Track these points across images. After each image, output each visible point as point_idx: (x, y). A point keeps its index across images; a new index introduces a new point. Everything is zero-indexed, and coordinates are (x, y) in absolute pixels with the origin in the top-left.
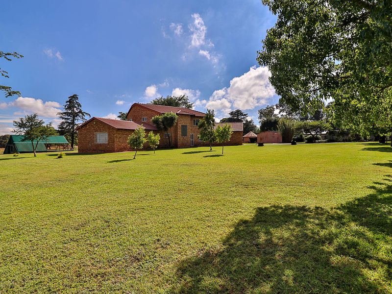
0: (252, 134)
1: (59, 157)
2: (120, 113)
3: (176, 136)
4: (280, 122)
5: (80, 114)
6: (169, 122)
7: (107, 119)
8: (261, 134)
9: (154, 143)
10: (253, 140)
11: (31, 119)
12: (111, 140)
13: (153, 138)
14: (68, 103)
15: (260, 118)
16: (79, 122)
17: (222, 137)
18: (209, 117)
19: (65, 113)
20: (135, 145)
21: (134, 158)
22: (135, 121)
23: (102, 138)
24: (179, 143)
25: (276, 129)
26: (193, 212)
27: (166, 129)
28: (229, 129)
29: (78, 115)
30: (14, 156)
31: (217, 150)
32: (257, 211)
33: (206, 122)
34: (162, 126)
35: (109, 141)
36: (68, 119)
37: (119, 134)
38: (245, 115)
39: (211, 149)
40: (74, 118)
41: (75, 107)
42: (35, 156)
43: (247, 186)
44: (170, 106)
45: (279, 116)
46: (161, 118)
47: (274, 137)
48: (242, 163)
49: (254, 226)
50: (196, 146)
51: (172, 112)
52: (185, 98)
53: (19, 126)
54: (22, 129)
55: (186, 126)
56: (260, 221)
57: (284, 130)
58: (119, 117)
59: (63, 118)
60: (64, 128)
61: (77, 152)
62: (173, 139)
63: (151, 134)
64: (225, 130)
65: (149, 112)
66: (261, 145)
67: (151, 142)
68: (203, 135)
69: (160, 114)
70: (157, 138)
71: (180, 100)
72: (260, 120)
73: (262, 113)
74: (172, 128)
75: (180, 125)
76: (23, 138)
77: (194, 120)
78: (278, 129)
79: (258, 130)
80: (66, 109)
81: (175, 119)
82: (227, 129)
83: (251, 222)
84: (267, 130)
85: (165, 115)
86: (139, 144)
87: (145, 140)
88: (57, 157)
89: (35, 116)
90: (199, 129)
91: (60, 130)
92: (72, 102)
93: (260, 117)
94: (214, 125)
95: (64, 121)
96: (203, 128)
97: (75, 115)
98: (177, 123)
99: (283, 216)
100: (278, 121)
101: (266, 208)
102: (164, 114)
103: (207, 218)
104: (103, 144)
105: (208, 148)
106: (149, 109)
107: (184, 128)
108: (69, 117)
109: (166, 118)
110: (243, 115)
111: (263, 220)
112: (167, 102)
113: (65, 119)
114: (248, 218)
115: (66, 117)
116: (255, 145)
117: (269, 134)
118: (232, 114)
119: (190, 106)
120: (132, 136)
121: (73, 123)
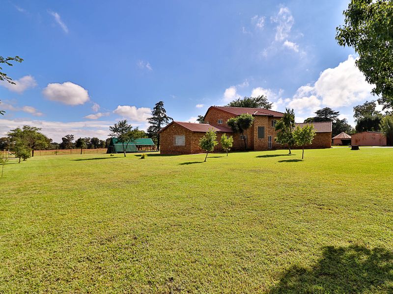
0: (345, 136)
1: (142, 158)
2: (199, 116)
3: (252, 138)
4: (384, 120)
5: (165, 119)
6: (245, 124)
7: (185, 123)
8: (356, 135)
9: (227, 145)
10: (345, 142)
11: (122, 124)
12: (188, 142)
13: (225, 140)
14: (155, 110)
15: (356, 117)
16: (163, 126)
17: (302, 139)
18: (288, 118)
19: (153, 118)
20: (206, 148)
21: (205, 161)
22: (211, 124)
23: (180, 141)
24: (256, 145)
25: (377, 129)
26: (233, 240)
27: (241, 131)
28: (310, 130)
29: (163, 120)
30: (111, 155)
31: (297, 153)
32: (324, 254)
33: (284, 123)
34: (237, 128)
35: (185, 143)
36: (155, 123)
37: (195, 136)
38: (335, 113)
39: (290, 153)
40: (160, 122)
41: (161, 112)
42: (125, 156)
43: (320, 207)
44: (248, 107)
45: (383, 113)
46: (236, 120)
47: (375, 138)
48: (324, 172)
49: (314, 282)
50: (274, 148)
51: (248, 113)
52: (263, 98)
53: (113, 131)
54: (116, 133)
55: (263, 128)
56: (325, 274)
57: (388, 129)
58: (198, 120)
59: (151, 123)
60: (151, 131)
61: (159, 153)
62: (249, 141)
63: (224, 136)
64: (305, 131)
65: (224, 115)
66: (355, 148)
67: (224, 144)
68: (281, 137)
69: (236, 116)
70: (229, 140)
71: (258, 100)
72: (356, 118)
73: (358, 111)
74: (248, 130)
75: (256, 127)
76: (117, 141)
77: (273, 121)
78: (380, 129)
79: (353, 130)
80: (154, 115)
81: (250, 121)
82: (308, 131)
83: (310, 273)
84: (365, 130)
85: (241, 117)
86: (210, 146)
87: (215, 143)
88: (140, 157)
89: (125, 121)
90: (276, 130)
91: (149, 133)
92: (158, 108)
93: (356, 115)
94: (293, 126)
95: (152, 125)
96: (280, 130)
97: (160, 120)
98: (253, 125)
99: (367, 270)
100: (380, 119)
101: (342, 250)
102: (239, 116)
103: (247, 254)
104: (181, 146)
105: (286, 152)
106: (225, 112)
107: (261, 130)
108: (156, 122)
109: (241, 120)
110: (332, 114)
111: (331, 272)
112: (244, 103)
113: (153, 123)
114: (306, 264)
115: (154, 122)
116: (347, 148)
117: (368, 135)
118: (318, 112)
119: (269, 107)
120: (204, 139)
121: (159, 127)
